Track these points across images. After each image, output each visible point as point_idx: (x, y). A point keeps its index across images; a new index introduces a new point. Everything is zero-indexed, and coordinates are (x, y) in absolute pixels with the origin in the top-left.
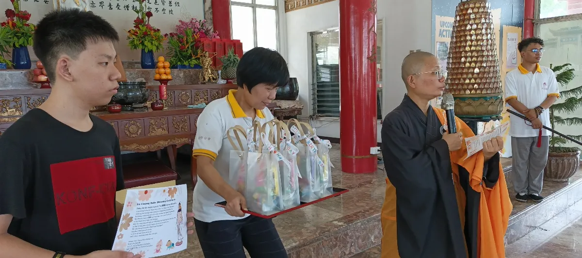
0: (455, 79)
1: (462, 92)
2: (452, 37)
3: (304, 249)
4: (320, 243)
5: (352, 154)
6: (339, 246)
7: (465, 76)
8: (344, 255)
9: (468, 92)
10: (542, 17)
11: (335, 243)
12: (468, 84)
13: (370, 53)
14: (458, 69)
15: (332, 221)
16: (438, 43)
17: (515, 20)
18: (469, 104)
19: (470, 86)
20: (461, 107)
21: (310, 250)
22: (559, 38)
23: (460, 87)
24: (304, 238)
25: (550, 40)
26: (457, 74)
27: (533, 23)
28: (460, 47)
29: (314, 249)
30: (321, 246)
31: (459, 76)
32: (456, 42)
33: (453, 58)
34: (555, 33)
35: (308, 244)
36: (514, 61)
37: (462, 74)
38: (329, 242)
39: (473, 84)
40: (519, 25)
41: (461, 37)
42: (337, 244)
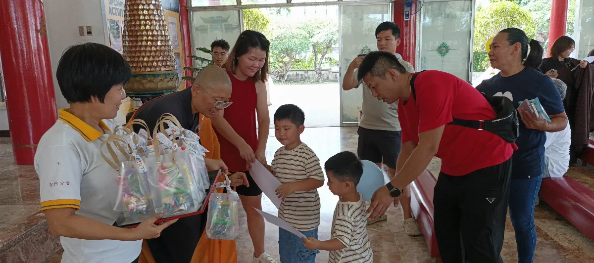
0: (134, 57)
1: (143, 69)
2: (126, 15)
3: (10, 251)
4: (28, 240)
5: (29, 143)
6: (51, 238)
7: (143, 54)
8: (58, 246)
9: (148, 70)
10: (193, 5)
11: (45, 236)
12: (147, 62)
13: (38, 25)
14: (136, 47)
15: (35, 214)
16: (109, 21)
17: (173, 6)
18: (151, 81)
19: (150, 64)
20: (143, 84)
21: (17, 250)
22: (209, 25)
23: (140, 65)
24: (7, 239)
25: (201, 26)
26: (135, 52)
27: (187, 10)
28: (135, 26)
29: (22, 248)
30: (30, 243)
31: (138, 54)
32: (131, 21)
33: (129, 36)
34: (205, 21)
35: (14, 244)
36: (176, 43)
37: (140, 52)
38: (39, 237)
39: (152, 62)
40: (176, 10)
41: (134, 15)
42: (47, 236)
